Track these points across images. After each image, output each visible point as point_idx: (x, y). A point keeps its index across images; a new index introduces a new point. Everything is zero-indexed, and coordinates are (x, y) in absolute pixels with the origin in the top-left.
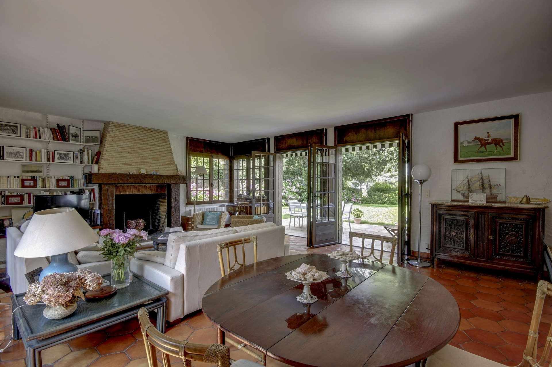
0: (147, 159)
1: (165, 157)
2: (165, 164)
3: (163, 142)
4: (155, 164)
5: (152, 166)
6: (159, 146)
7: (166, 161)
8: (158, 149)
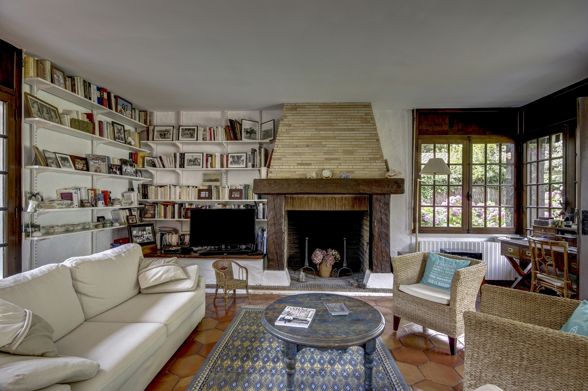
0: (335, 154)
1: (365, 148)
2: (365, 159)
3: (363, 122)
4: (347, 162)
5: (342, 164)
6: (355, 130)
7: (367, 154)
8: (354, 135)
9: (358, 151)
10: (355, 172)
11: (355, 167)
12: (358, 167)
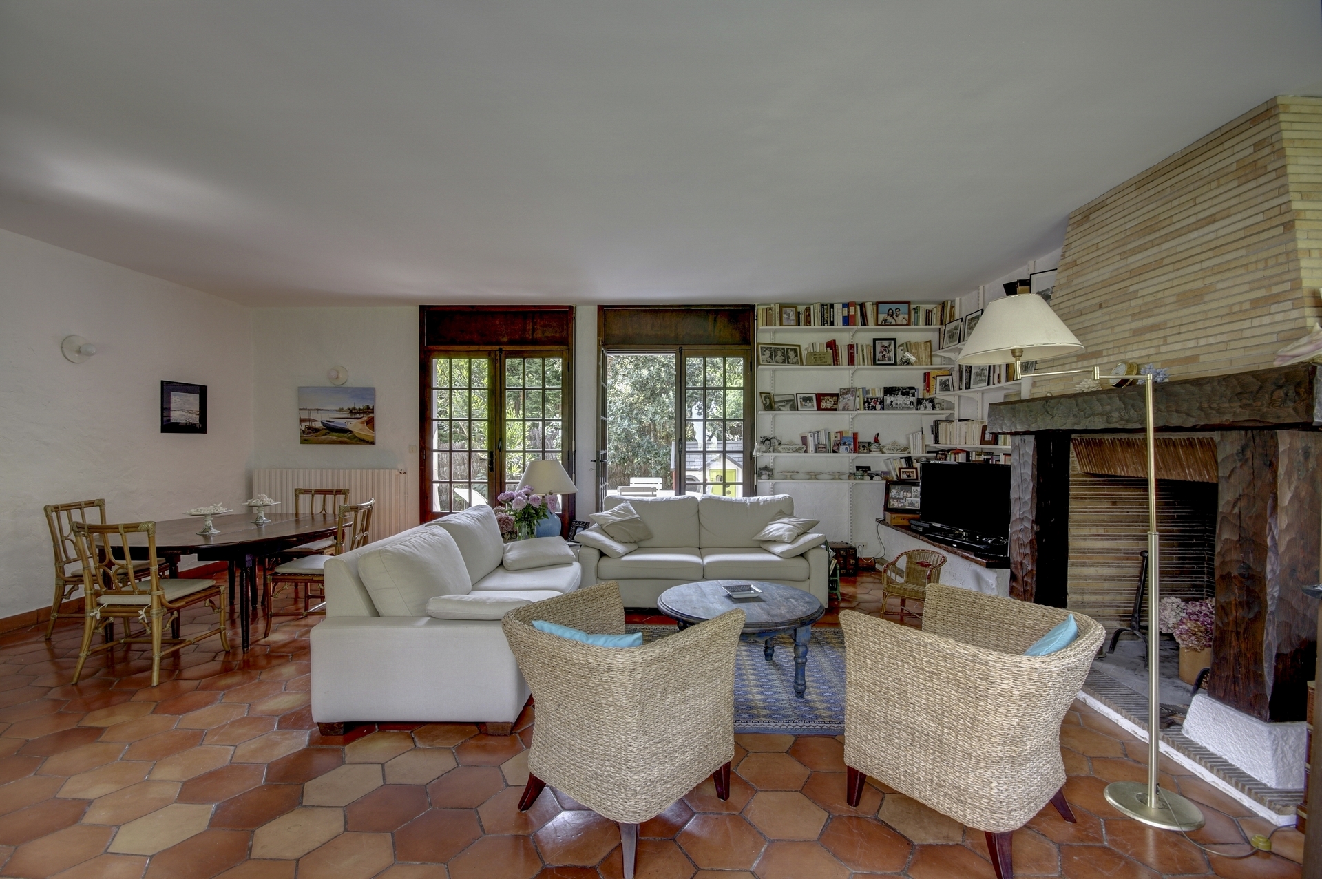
4: (1184, 329)
9: (1220, 286)
10: (1202, 358)
11: (1202, 342)
12: (1212, 340)
